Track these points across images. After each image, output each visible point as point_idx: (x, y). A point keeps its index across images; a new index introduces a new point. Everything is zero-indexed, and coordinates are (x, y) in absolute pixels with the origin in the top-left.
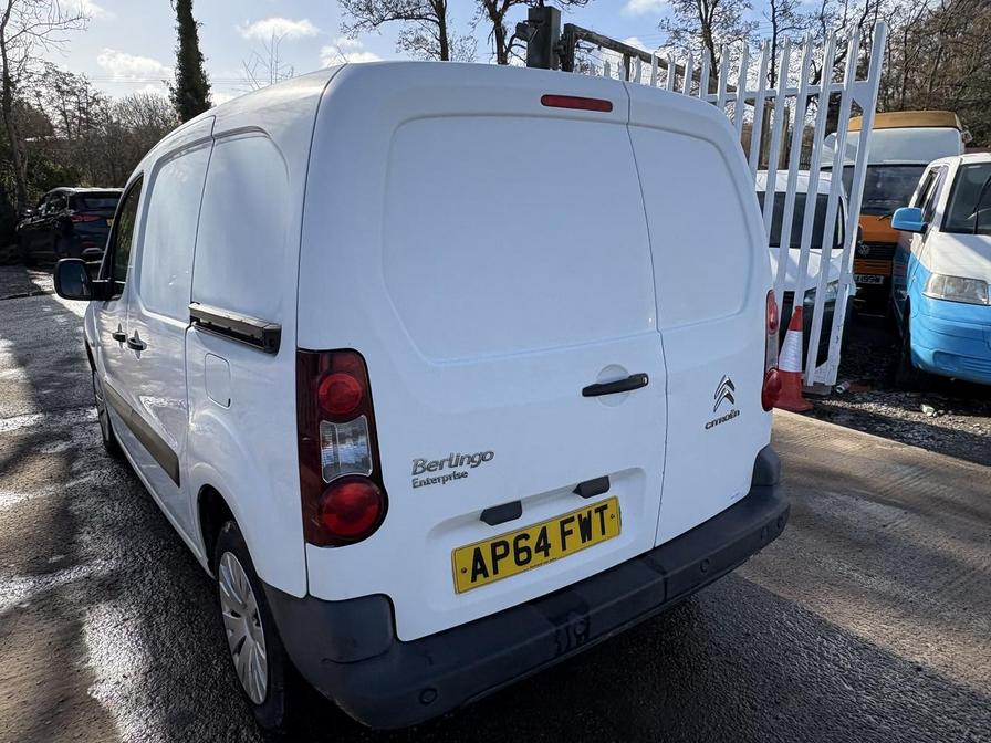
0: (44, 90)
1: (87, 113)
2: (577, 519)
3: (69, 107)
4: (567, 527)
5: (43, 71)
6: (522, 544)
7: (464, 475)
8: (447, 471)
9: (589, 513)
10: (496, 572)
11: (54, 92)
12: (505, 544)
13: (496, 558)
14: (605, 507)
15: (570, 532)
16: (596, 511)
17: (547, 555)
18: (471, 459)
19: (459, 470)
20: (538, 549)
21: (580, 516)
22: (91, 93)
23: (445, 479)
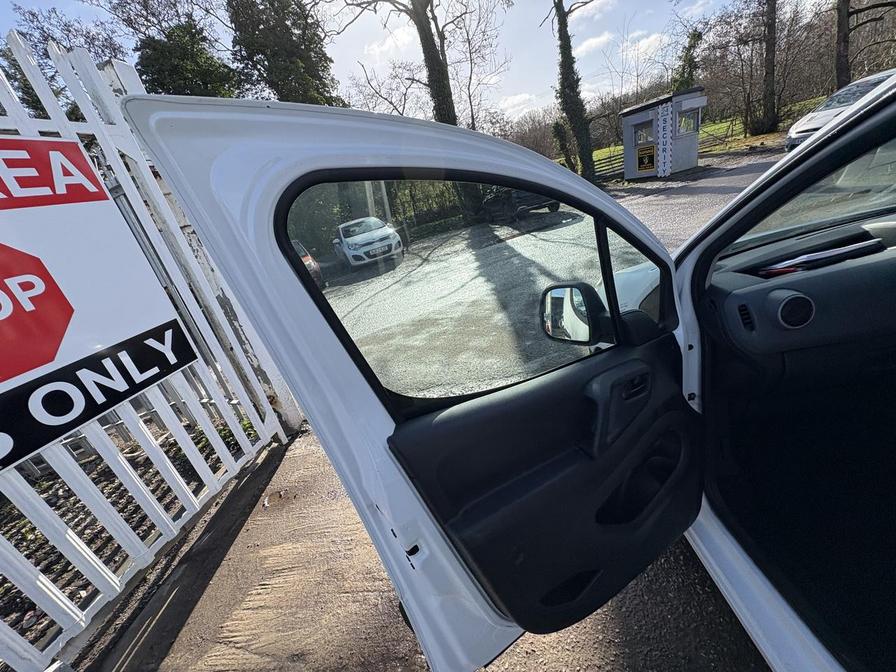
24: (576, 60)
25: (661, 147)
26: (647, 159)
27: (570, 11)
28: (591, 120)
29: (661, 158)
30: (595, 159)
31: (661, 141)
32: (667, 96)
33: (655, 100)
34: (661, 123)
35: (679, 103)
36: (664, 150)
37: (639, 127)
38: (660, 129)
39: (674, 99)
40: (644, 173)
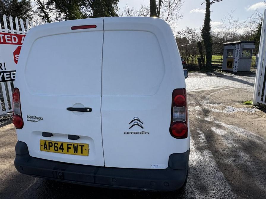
0: (185, 34)
1: (194, 38)
2: (73, 145)
3: (190, 37)
4: (69, 146)
5: (186, 29)
6: (56, 145)
7: (37, 122)
8: (33, 119)
9: (77, 145)
10: (49, 149)
11: (187, 34)
12: (52, 143)
13: (49, 146)
14: (84, 146)
15: (70, 148)
16: (80, 145)
17: (63, 151)
18: (38, 118)
19: (36, 120)
20: (60, 149)
21: (74, 145)
22: (196, 33)
23: (33, 121)
24: (211, 20)
25: (235, 60)
26: (230, 64)
27: (212, 3)
28: (213, 44)
29: (235, 65)
30: (213, 59)
31: (235, 58)
32: (239, 42)
33: (235, 42)
34: (236, 51)
35: (243, 45)
36: (236, 62)
37: (229, 50)
38: (236, 53)
39: (241, 43)
40: (229, 69)
